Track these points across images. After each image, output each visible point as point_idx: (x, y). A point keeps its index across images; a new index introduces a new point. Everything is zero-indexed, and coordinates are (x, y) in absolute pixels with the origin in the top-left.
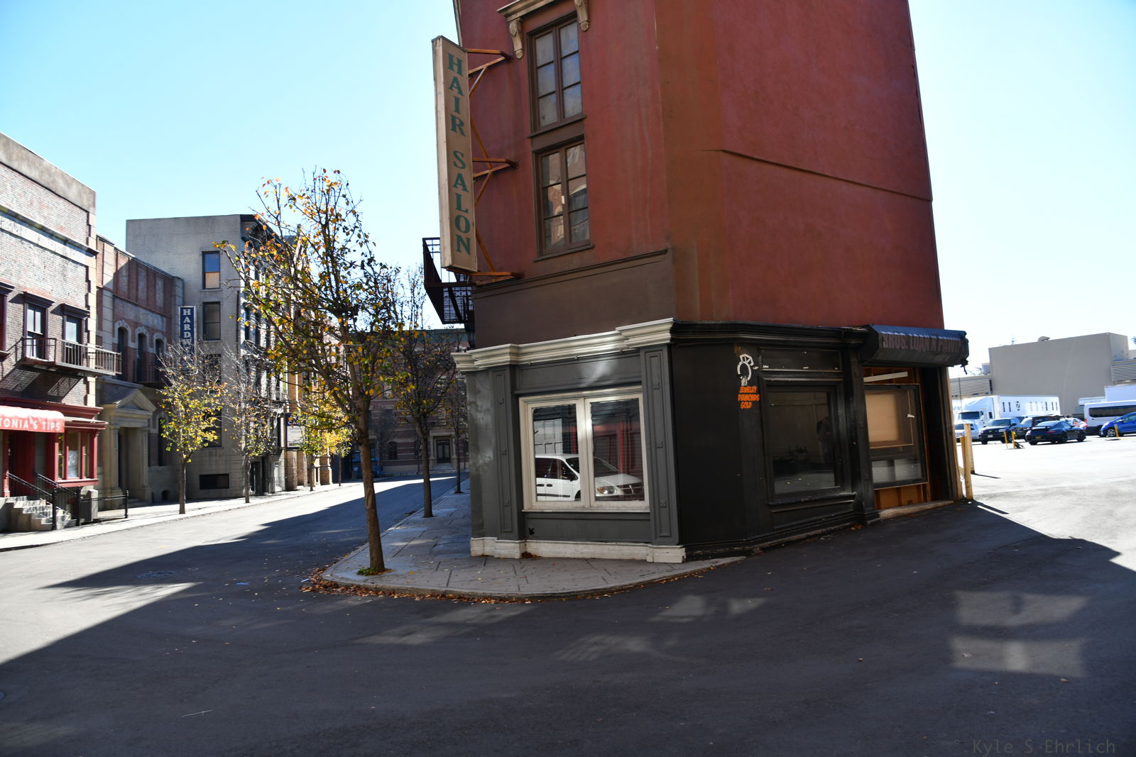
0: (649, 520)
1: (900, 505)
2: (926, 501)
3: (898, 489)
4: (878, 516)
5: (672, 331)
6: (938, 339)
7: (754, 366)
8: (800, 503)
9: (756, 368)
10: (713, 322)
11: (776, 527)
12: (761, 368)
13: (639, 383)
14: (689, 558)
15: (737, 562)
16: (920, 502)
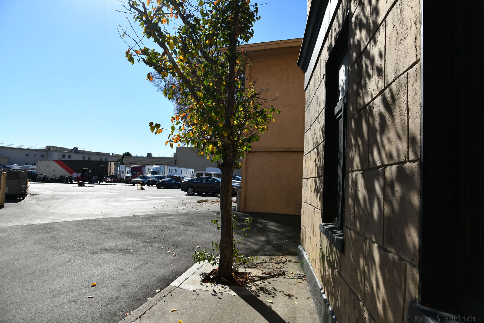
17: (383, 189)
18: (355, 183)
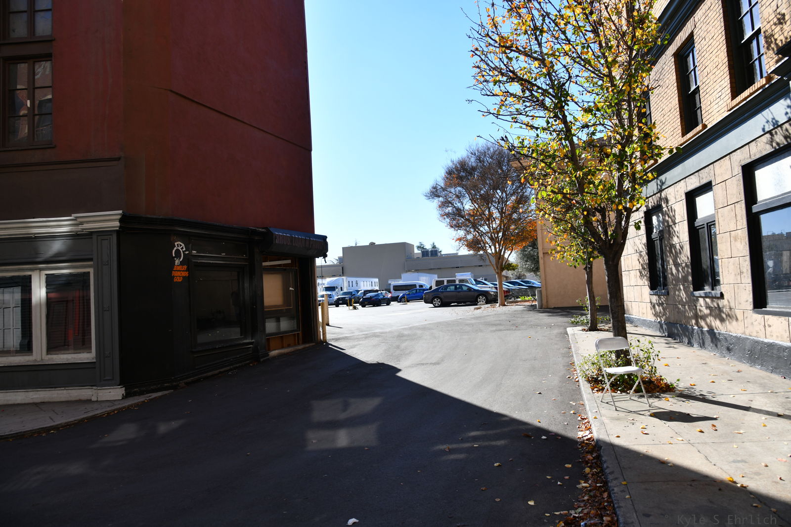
0: (95, 368)
1: (283, 347)
2: (299, 344)
3: (282, 337)
4: (268, 355)
5: (121, 221)
6: (310, 240)
7: (185, 251)
8: (216, 349)
9: (187, 252)
10: (155, 217)
11: (197, 368)
12: (190, 252)
13: (91, 260)
14: (128, 395)
15: (166, 394)
16: (295, 345)
17: (682, 270)
18: (671, 269)
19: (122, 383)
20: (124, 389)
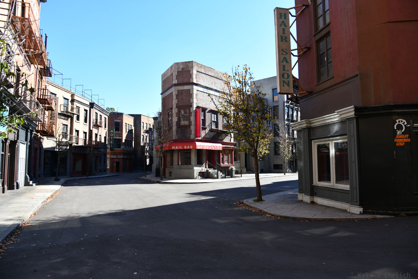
0: (349, 193)
5: (355, 110)
7: (407, 125)
12: (412, 125)
13: (346, 135)
14: (364, 213)
19: (361, 205)
20: (362, 209)
